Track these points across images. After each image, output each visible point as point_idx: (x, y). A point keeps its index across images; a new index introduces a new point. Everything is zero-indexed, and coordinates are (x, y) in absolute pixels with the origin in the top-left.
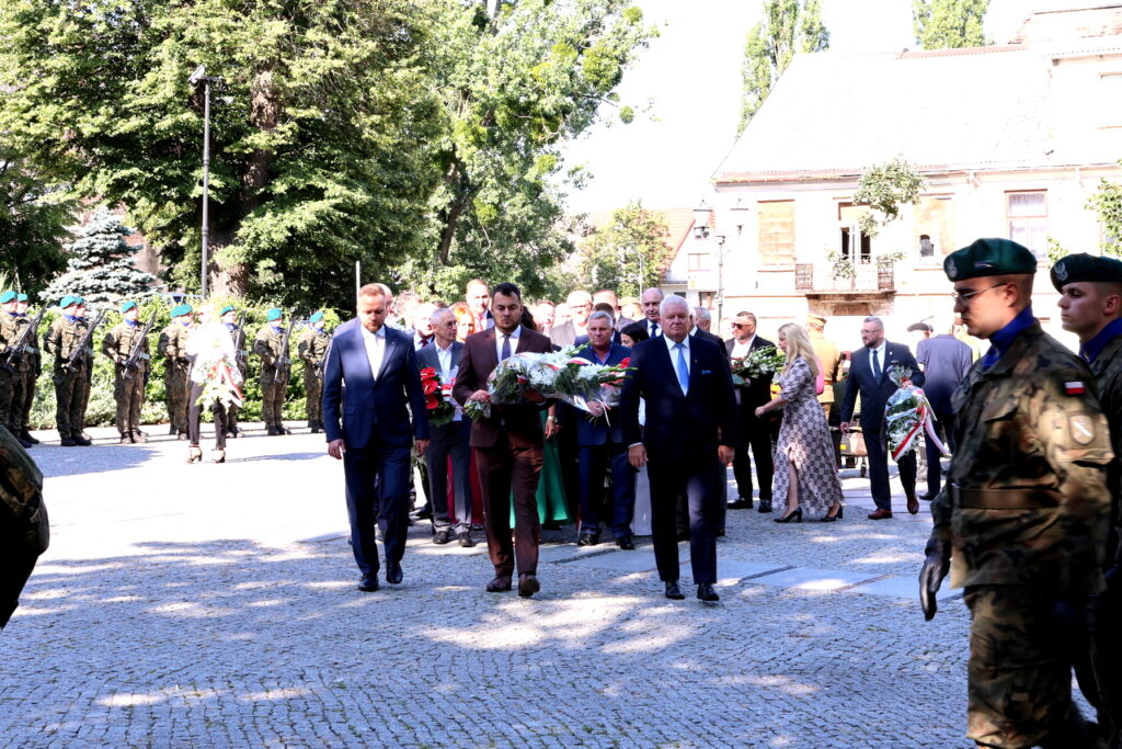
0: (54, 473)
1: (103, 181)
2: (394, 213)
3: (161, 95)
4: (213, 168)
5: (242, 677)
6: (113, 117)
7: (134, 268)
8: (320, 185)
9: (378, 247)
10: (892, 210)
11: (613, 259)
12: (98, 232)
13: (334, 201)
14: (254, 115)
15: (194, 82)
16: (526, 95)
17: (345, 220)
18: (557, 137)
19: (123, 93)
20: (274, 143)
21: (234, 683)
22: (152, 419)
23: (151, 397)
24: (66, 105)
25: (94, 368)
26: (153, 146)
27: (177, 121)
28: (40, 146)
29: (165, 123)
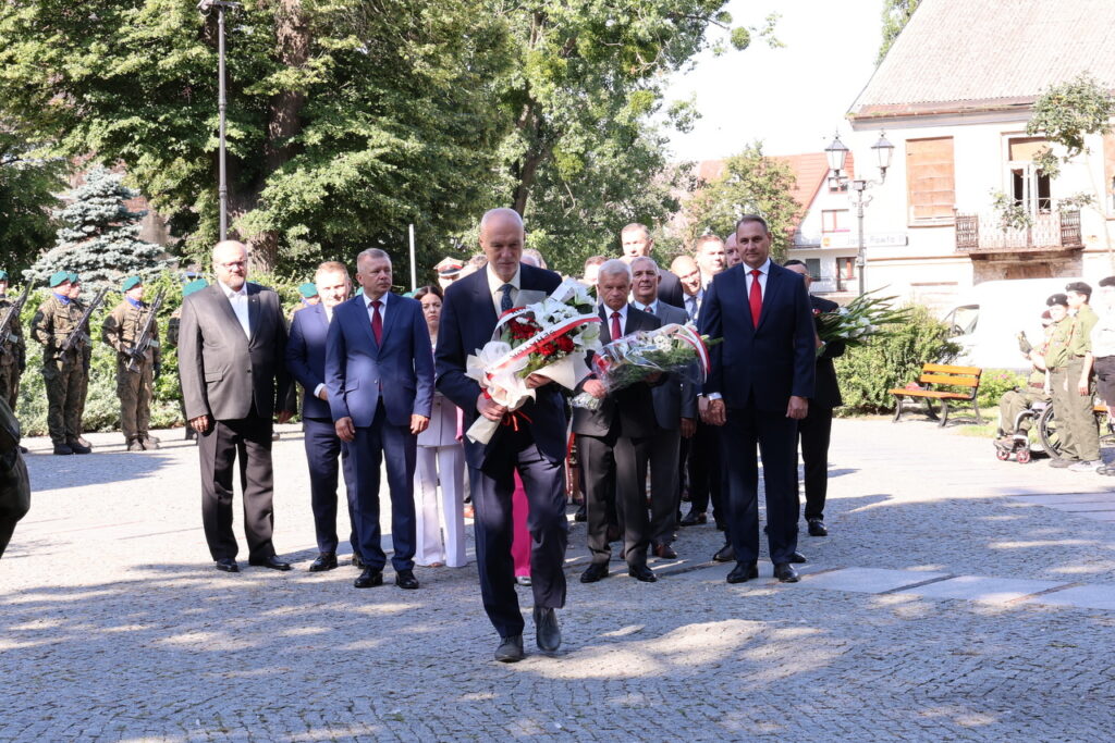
0: (45, 485)
1: (97, 133)
2: (455, 165)
3: (164, 25)
4: (230, 115)
5: (278, 710)
6: (107, 55)
7: (137, 238)
8: (363, 132)
9: (436, 207)
10: (1074, 142)
11: (728, 219)
12: (93, 196)
13: (379, 151)
14: (279, 48)
15: (205, 8)
16: (614, 18)
17: (393, 174)
18: (654, 68)
19: (119, 25)
20: (304, 81)
21: (268, 716)
22: (164, 421)
23: (162, 396)
24: (48, 41)
25: (92, 361)
26: (157, 89)
27: (185, 58)
28: (19, 92)
29: (172, 60)
